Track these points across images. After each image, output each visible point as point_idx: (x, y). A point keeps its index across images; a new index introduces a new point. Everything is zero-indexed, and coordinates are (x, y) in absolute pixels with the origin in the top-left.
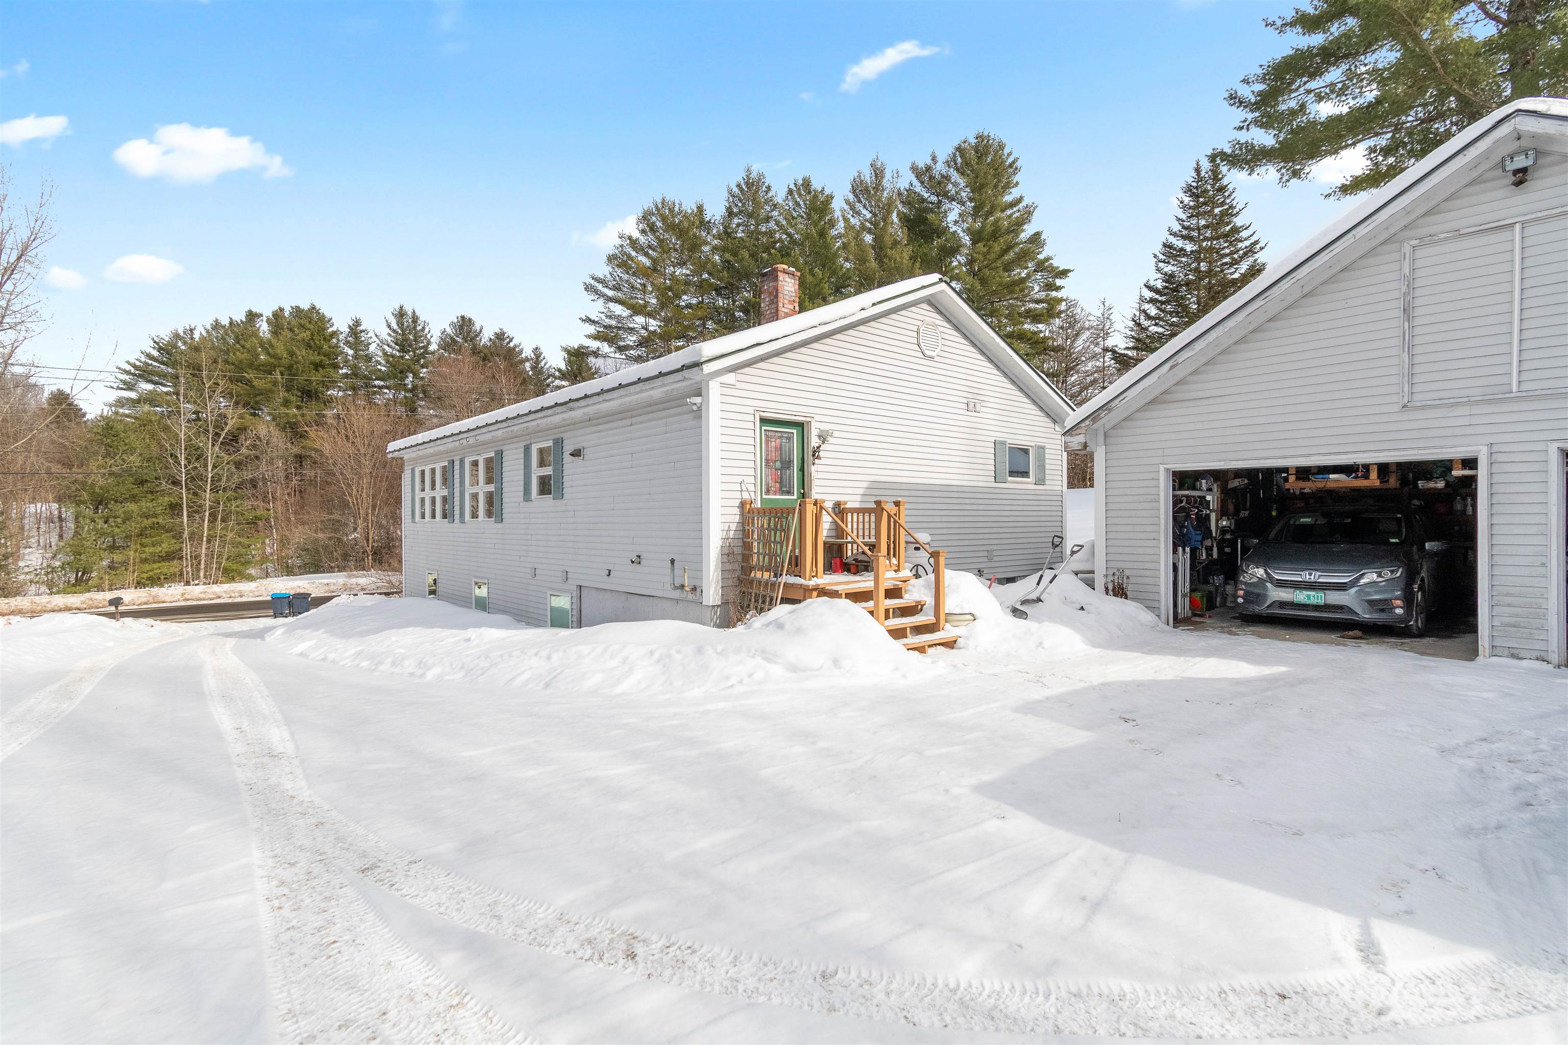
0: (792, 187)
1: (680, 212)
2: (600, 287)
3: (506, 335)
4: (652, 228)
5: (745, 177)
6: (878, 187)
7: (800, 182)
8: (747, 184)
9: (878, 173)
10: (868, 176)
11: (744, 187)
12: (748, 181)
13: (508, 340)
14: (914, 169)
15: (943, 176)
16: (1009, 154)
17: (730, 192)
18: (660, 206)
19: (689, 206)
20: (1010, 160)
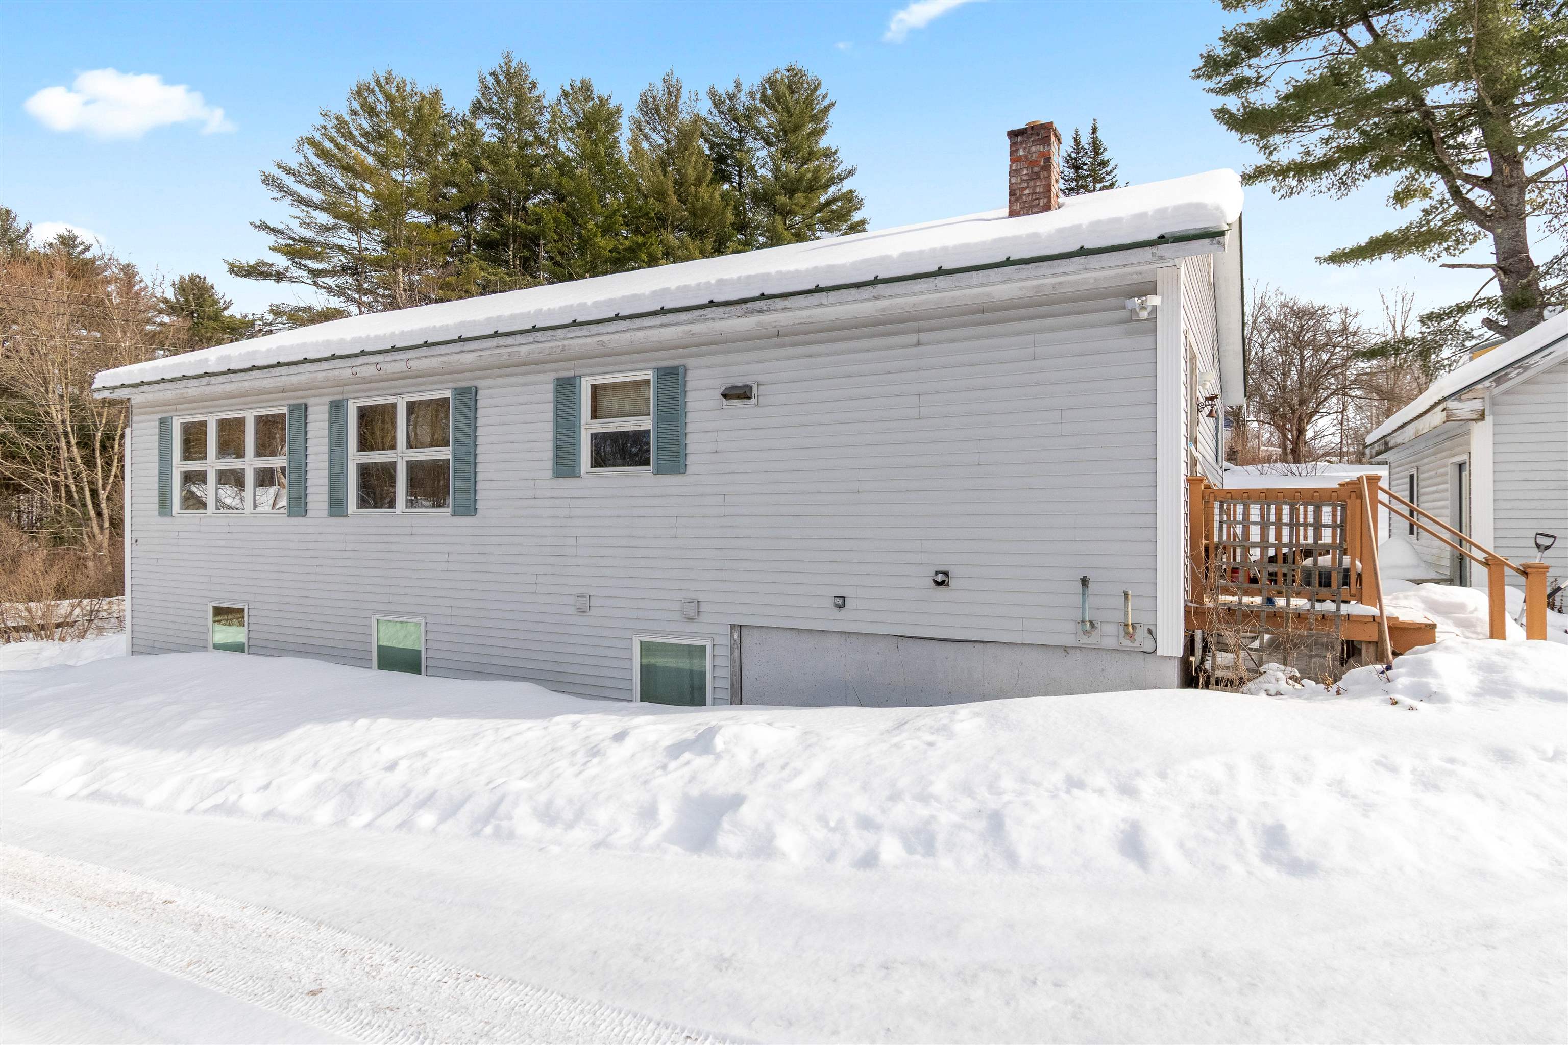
0: (568, 88)
1: (413, 93)
2: (289, 181)
3: (78, 240)
4: (371, 112)
5: (503, 65)
6: (672, 108)
7: (578, 84)
8: (508, 75)
9: (673, 92)
10: (661, 94)
11: (502, 78)
12: (508, 70)
13: (82, 247)
14: (713, 95)
15: (748, 109)
16: (825, 96)
17: (482, 81)
18: (382, 80)
19: (425, 88)
20: (826, 103)
